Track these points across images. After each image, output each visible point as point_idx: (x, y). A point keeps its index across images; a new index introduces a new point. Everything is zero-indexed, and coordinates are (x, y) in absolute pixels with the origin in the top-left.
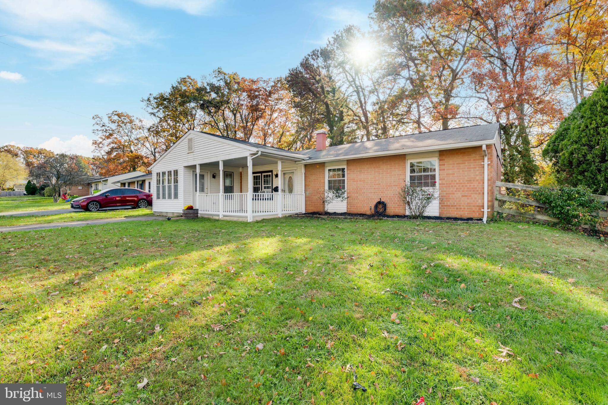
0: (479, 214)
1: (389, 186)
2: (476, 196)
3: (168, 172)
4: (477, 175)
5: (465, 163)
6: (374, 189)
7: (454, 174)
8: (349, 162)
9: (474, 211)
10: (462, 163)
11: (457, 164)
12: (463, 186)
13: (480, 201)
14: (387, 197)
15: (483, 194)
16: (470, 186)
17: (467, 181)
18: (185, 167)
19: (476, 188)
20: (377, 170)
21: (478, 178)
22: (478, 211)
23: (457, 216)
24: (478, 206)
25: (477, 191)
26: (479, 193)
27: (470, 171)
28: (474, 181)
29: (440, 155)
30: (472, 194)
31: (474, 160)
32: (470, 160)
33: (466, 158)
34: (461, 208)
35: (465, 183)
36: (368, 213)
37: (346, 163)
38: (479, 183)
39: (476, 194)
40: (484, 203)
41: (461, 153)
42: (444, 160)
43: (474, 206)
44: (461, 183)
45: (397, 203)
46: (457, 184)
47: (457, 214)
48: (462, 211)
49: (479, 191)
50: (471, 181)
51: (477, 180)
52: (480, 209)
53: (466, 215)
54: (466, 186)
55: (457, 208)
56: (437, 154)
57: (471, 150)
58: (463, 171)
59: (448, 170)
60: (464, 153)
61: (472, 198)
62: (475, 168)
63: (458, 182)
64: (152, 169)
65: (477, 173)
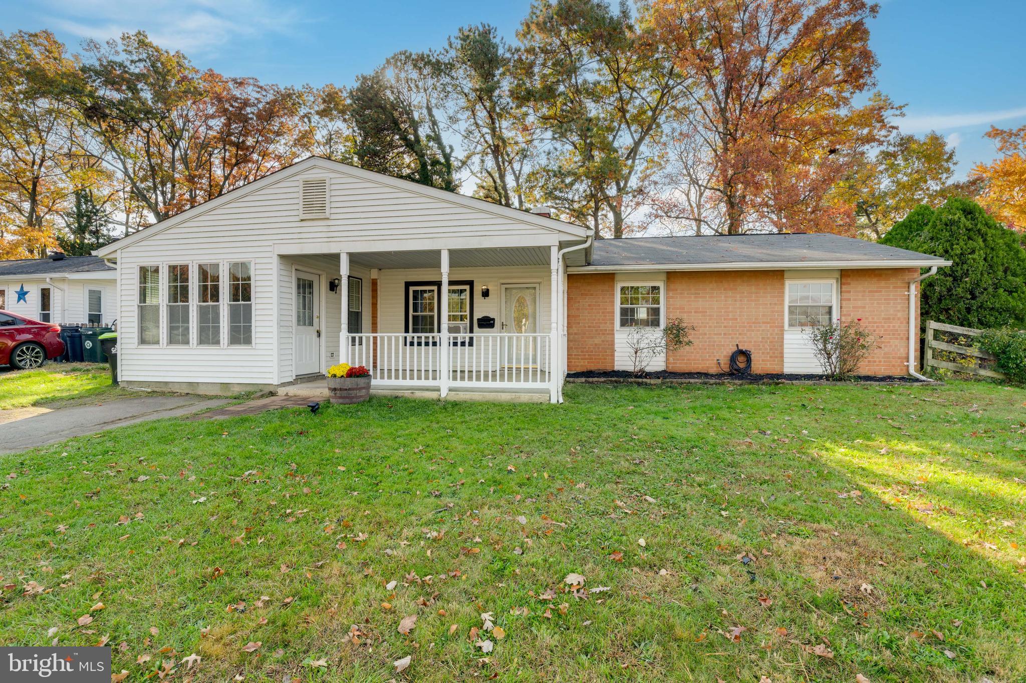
0: (901, 370)
1: (754, 323)
2: (897, 342)
3: (173, 269)
4: (898, 311)
5: (880, 292)
6: (725, 327)
7: (864, 307)
8: (671, 276)
9: (893, 366)
10: (876, 292)
11: (870, 292)
12: (877, 327)
13: (902, 350)
14: (750, 342)
15: (908, 339)
16: (889, 327)
17: (884, 319)
18: (282, 257)
19: (897, 330)
20: (730, 293)
21: (899, 315)
22: (899, 366)
23: (869, 374)
24: (899, 358)
25: (899, 335)
26: (902, 339)
27: (889, 304)
28: (894, 319)
29: (841, 276)
30: (891, 339)
31: (894, 287)
32: (888, 287)
33: (883, 283)
34: (875, 362)
35: (880, 322)
36: (713, 370)
37: (664, 277)
38: (901, 323)
39: (897, 339)
40: (908, 354)
41: (876, 276)
42: (849, 284)
43: (893, 358)
44: (876, 323)
45: (768, 353)
46: (869, 323)
47: (869, 370)
48: (877, 365)
49: (902, 335)
50: (889, 319)
51: (899, 319)
52: (902, 362)
53: (882, 371)
54: (883, 327)
55: (869, 362)
56: (837, 275)
57: (890, 272)
58: (878, 303)
59: (855, 300)
60: (880, 275)
61: (891, 346)
62: (896, 299)
63: (870, 320)
64: (118, 255)
65: (899, 307)
